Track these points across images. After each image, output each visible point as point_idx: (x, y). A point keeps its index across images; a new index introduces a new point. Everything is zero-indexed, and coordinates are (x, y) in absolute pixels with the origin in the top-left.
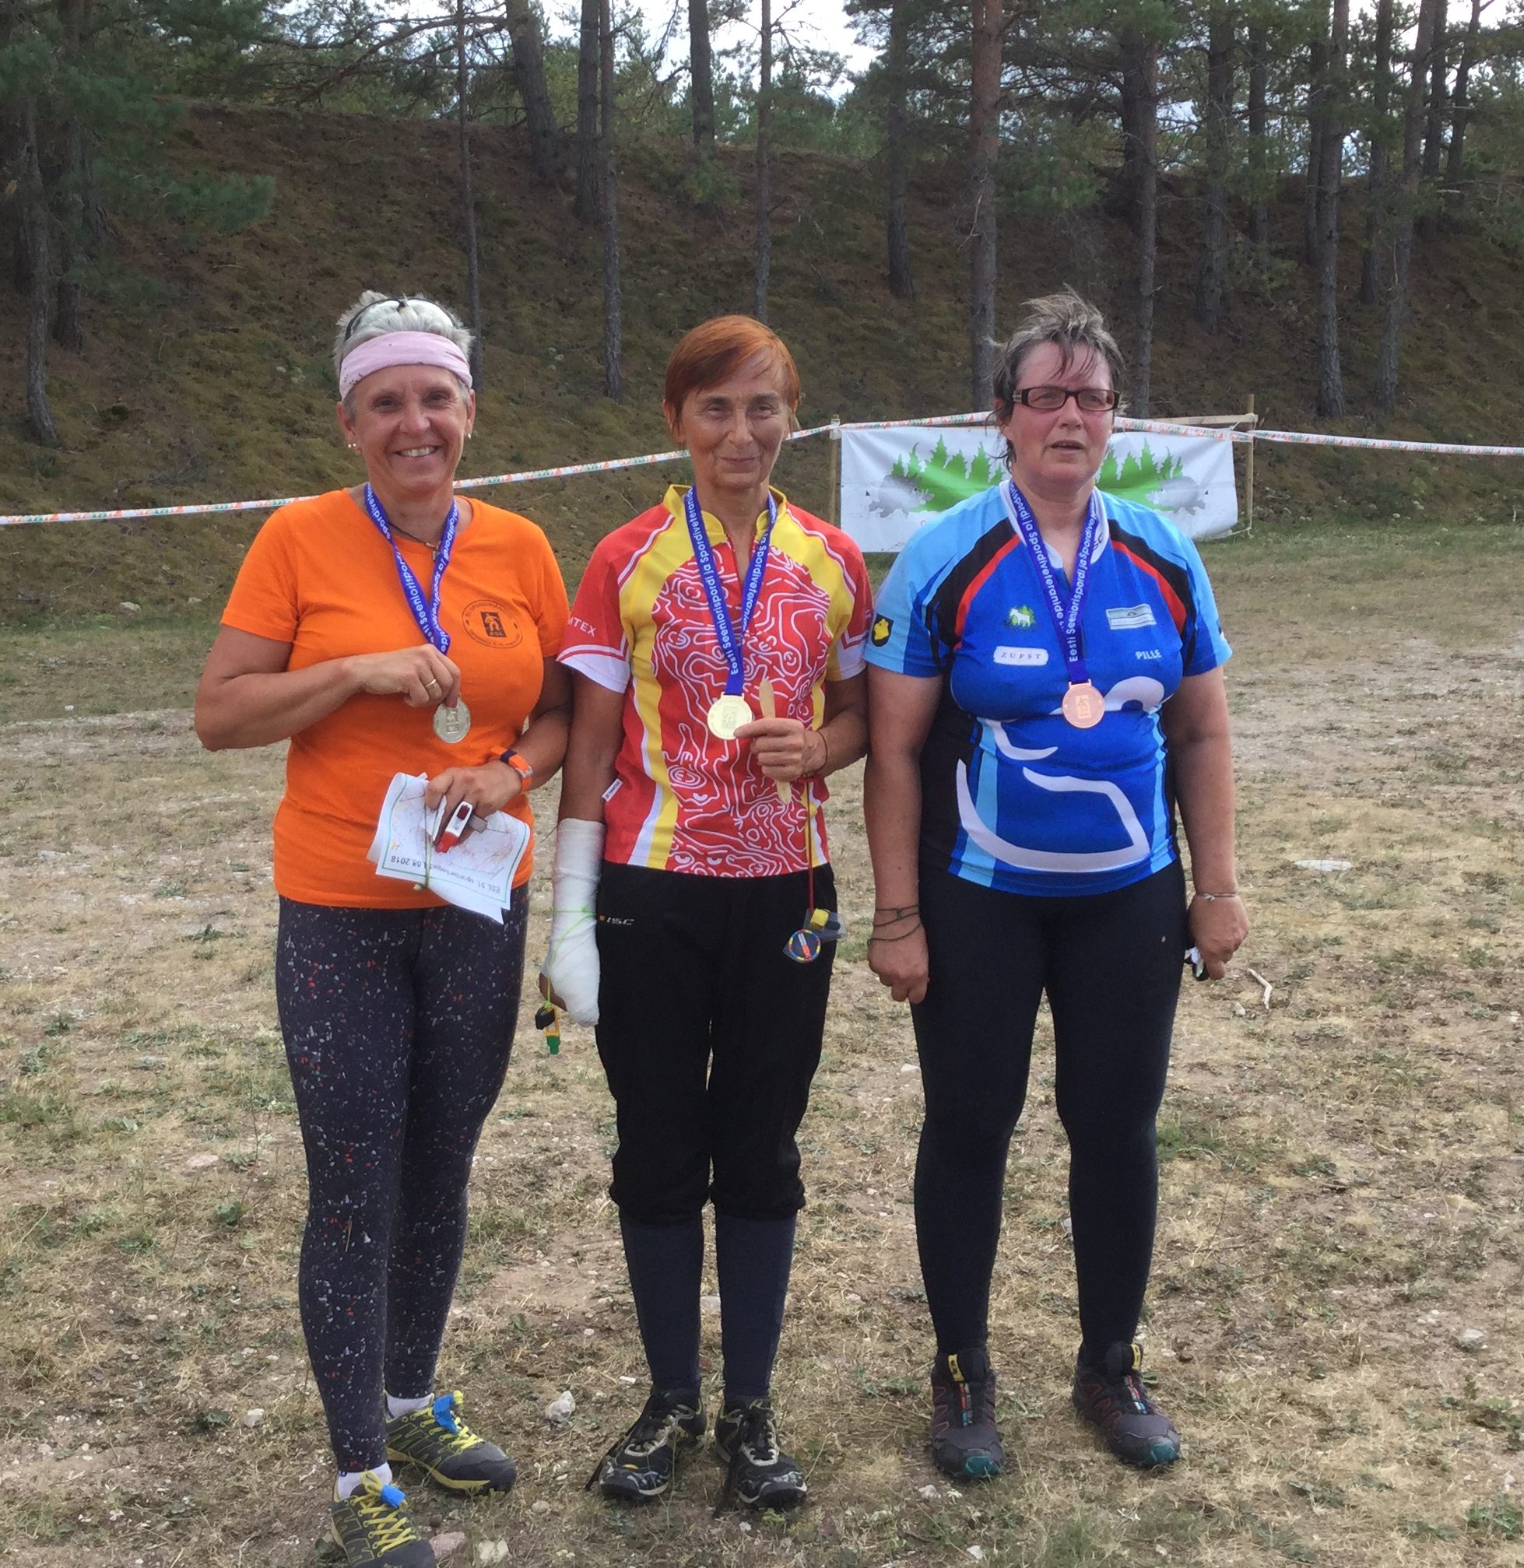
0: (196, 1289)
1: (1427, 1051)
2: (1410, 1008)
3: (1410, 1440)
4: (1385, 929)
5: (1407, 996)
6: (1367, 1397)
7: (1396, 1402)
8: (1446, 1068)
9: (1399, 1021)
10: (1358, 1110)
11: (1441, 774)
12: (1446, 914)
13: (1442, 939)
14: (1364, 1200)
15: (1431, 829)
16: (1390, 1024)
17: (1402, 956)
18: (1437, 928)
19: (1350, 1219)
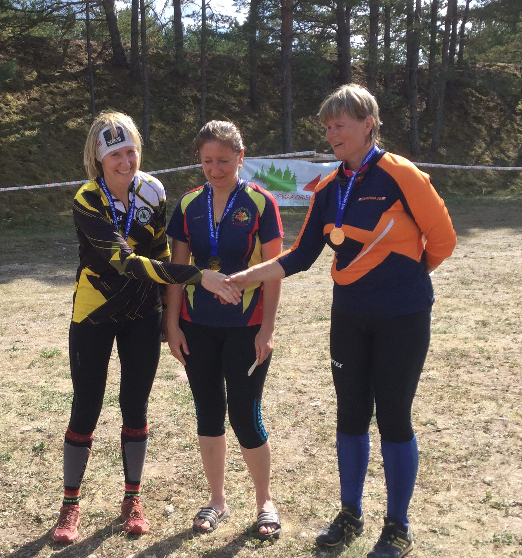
0: (30, 473)
1: (466, 383)
2: (459, 368)
3: (471, 514)
4: (447, 341)
5: (457, 364)
6: (455, 499)
7: (465, 501)
8: (473, 388)
9: (455, 372)
10: (443, 404)
11: (463, 286)
12: (469, 335)
13: (468, 344)
14: (448, 434)
15: (461, 305)
16: (452, 374)
17: (454, 350)
18: (466, 340)
19: (443, 440)
